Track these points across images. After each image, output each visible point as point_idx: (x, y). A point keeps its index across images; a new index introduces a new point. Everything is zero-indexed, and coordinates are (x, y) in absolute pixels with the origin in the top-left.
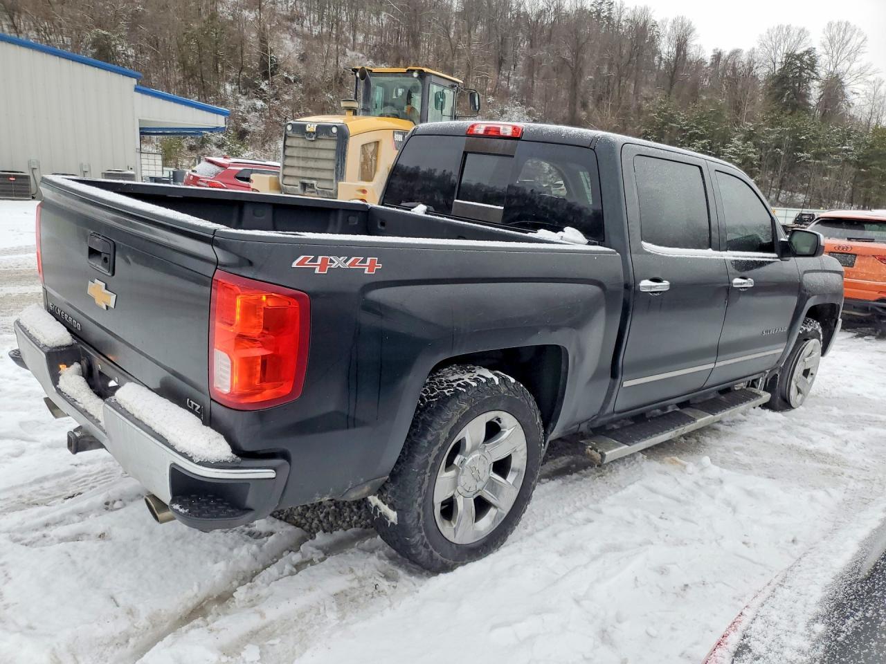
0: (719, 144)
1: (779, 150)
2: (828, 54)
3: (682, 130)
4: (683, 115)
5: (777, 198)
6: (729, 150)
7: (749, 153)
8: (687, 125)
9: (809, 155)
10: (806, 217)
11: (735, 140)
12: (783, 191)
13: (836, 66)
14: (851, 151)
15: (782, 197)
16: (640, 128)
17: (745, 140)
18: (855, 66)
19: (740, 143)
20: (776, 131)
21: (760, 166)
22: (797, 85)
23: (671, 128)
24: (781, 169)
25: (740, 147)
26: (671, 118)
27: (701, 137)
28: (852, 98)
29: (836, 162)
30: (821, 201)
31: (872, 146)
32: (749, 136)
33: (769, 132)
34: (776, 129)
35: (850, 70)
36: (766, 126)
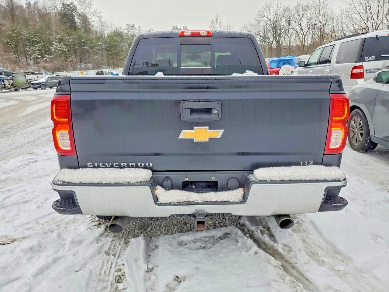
0: (48, 45)
1: (75, 46)
2: (80, 4)
3: (27, 39)
4: (25, 32)
5: (81, 67)
6: (54, 48)
7: (63, 48)
8: (29, 37)
9: (88, 48)
10: (100, 73)
11: (55, 43)
12: (82, 64)
13: (84, 10)
14: (103, 45)
15: (83, 66)
16: (4, 39)
17: (59, 43)
18: (92, 10)
19: (57, 44)
20: (72, 38)
21: (69, 54)
22: (72, 18)
23: (22, 39)
24: (79, 55)
25: (58, 46)
26: (19, 34)
27: (38, 42)
28: (92, 23)
29: (99, 50)
30: (98, 66)
31: (110, 43)
32: (60, 41)
33: (69, 39)
34: (71, 37)
35: (90, 12)
36: (66, 36)
